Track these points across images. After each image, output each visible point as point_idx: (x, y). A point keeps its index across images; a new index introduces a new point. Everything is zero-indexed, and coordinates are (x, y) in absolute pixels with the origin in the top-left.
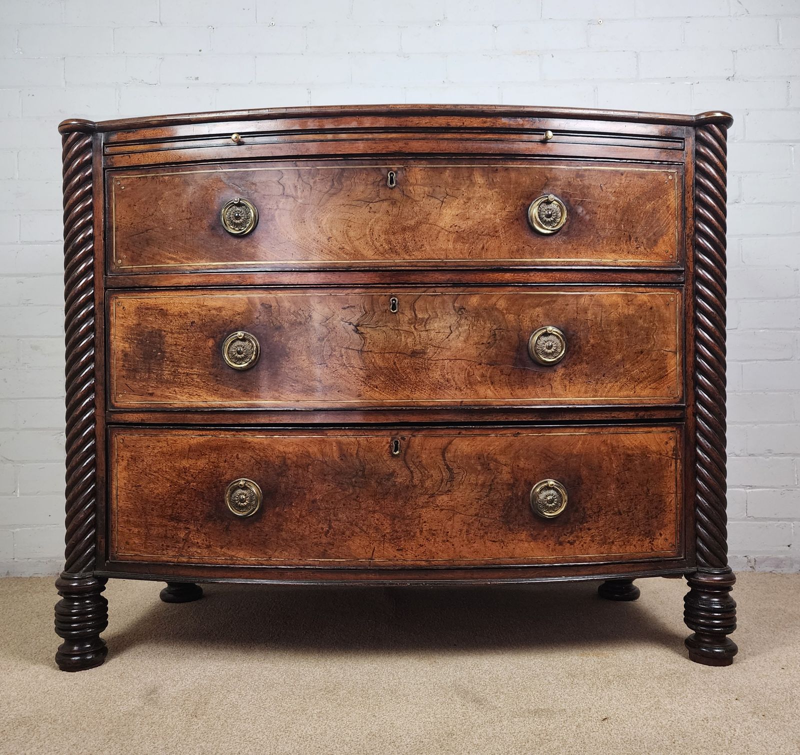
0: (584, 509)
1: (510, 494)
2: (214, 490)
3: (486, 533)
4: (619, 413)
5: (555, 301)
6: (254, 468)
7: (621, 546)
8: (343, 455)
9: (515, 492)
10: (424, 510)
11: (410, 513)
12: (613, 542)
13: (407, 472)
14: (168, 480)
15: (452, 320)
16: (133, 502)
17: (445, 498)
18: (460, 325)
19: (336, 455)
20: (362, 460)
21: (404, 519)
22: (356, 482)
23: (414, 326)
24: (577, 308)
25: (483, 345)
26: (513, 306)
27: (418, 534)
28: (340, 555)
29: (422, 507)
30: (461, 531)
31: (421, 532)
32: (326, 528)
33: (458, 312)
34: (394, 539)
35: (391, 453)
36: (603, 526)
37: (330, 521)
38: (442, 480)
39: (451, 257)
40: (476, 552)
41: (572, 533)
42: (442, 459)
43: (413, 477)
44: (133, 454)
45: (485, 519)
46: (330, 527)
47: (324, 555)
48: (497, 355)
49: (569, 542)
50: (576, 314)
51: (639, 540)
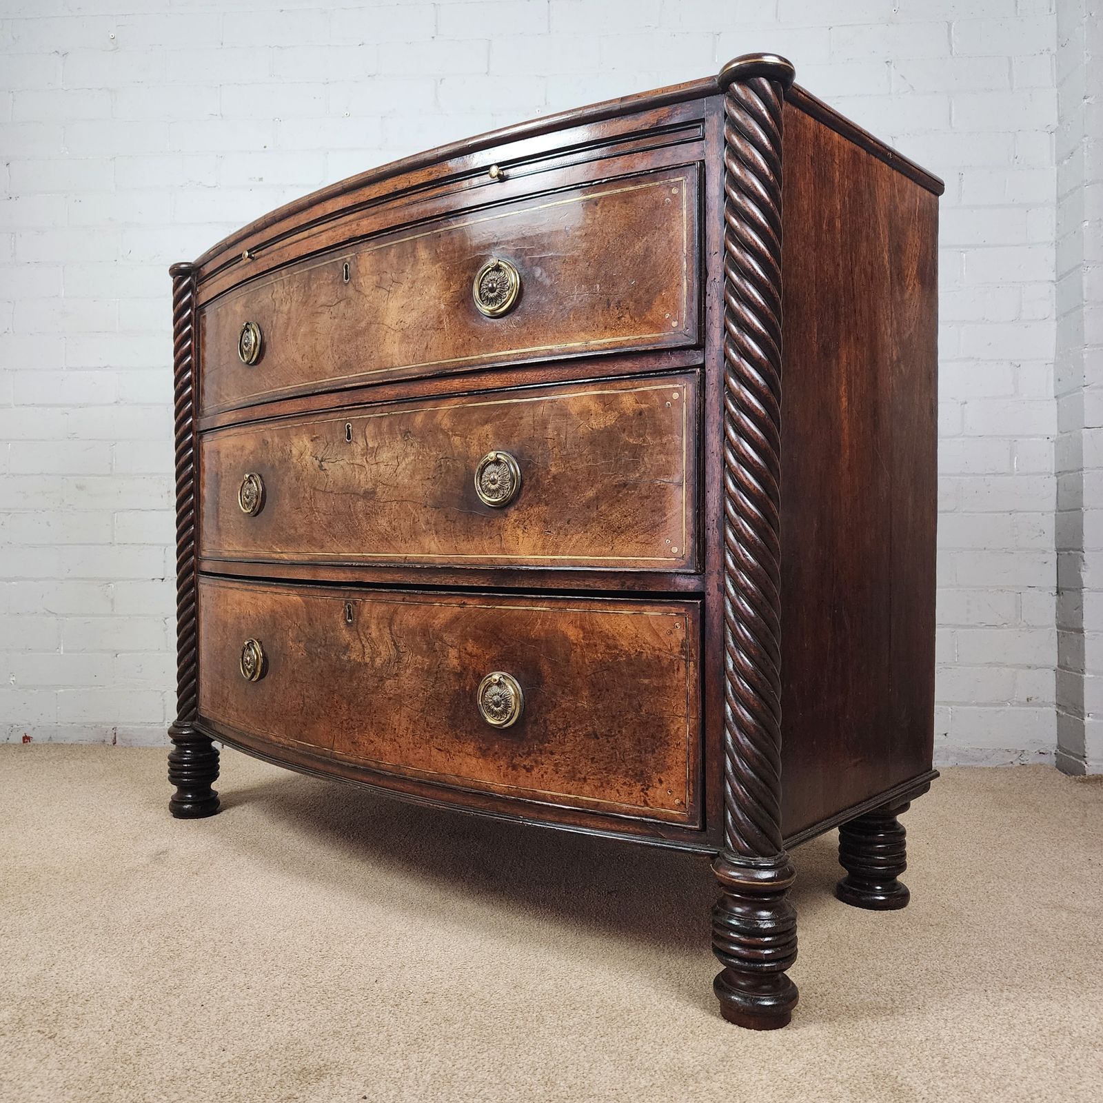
1: (457, 688)
3: (432, 737)
4: (595, 580)
5: (507, 414)
7: (596, 788)
9: (462, 684)
12: (585, 779)
13: (360, 646)
15: (399, 446)
17: (393, 684)
18: (406, 455)
19: (306, 619)
20: (324, 627)
21: (357, 705)
23: (366, 458)
24: (534, 422)
25: (428, 481)
26: (459, 424)
27: (369, 727)
28: (311, 740)
31: (372, 724)
33: (404, 438)
34: (349, 729)
35: (345, 620)
36: (571, 752)
38: (390, 660)
39: (396, 364)
40: (422, 761)
41: (529, 754)
42: (389, 632)
43: (364, 653)
45: (431, 718)
48: (442, 494)
49: (525, 767)
50: (532, 431)
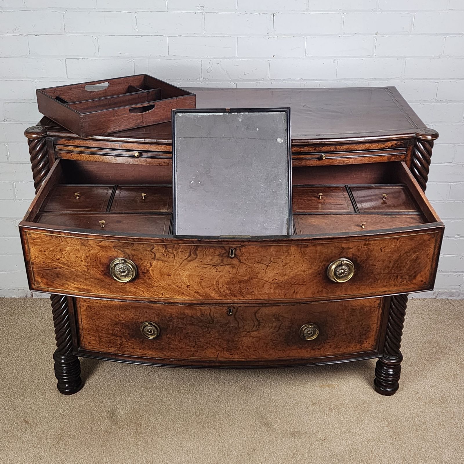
0: (327, 334)
1: (289, 330)
2: (135, 325)
3: (276, 347)
6: (155, 317)
7: (345, 348)
8: (202, 315)
9: (292, 329)
10: (244, 338)
11: (237, 339)
12: (341, 347)
13: (236, 322)
14: (109, 318)
16: (91, 325)
17: (256, 333)
19: (199, 315)
20: (212, 317)
21: (234, 342)
22: (209, 326)
27: (241, 348)
28: (201, 356)
29: (243, 337)
30: (263, 346)
31: (242, 347)
32: (194, 345)
34: (228, 350)
35: (228, 314)
36: (336, 341)
37: (196, 342)
38: (254, 326)
40: (271, 355)
41: (320, 345)
42: (254, 316)
43: (239, 324)
44: (89, 304)
45: (276, 341)
46: (196, 344)
47: (193, 355)
49: (318, 349)
51: (355, 345)
